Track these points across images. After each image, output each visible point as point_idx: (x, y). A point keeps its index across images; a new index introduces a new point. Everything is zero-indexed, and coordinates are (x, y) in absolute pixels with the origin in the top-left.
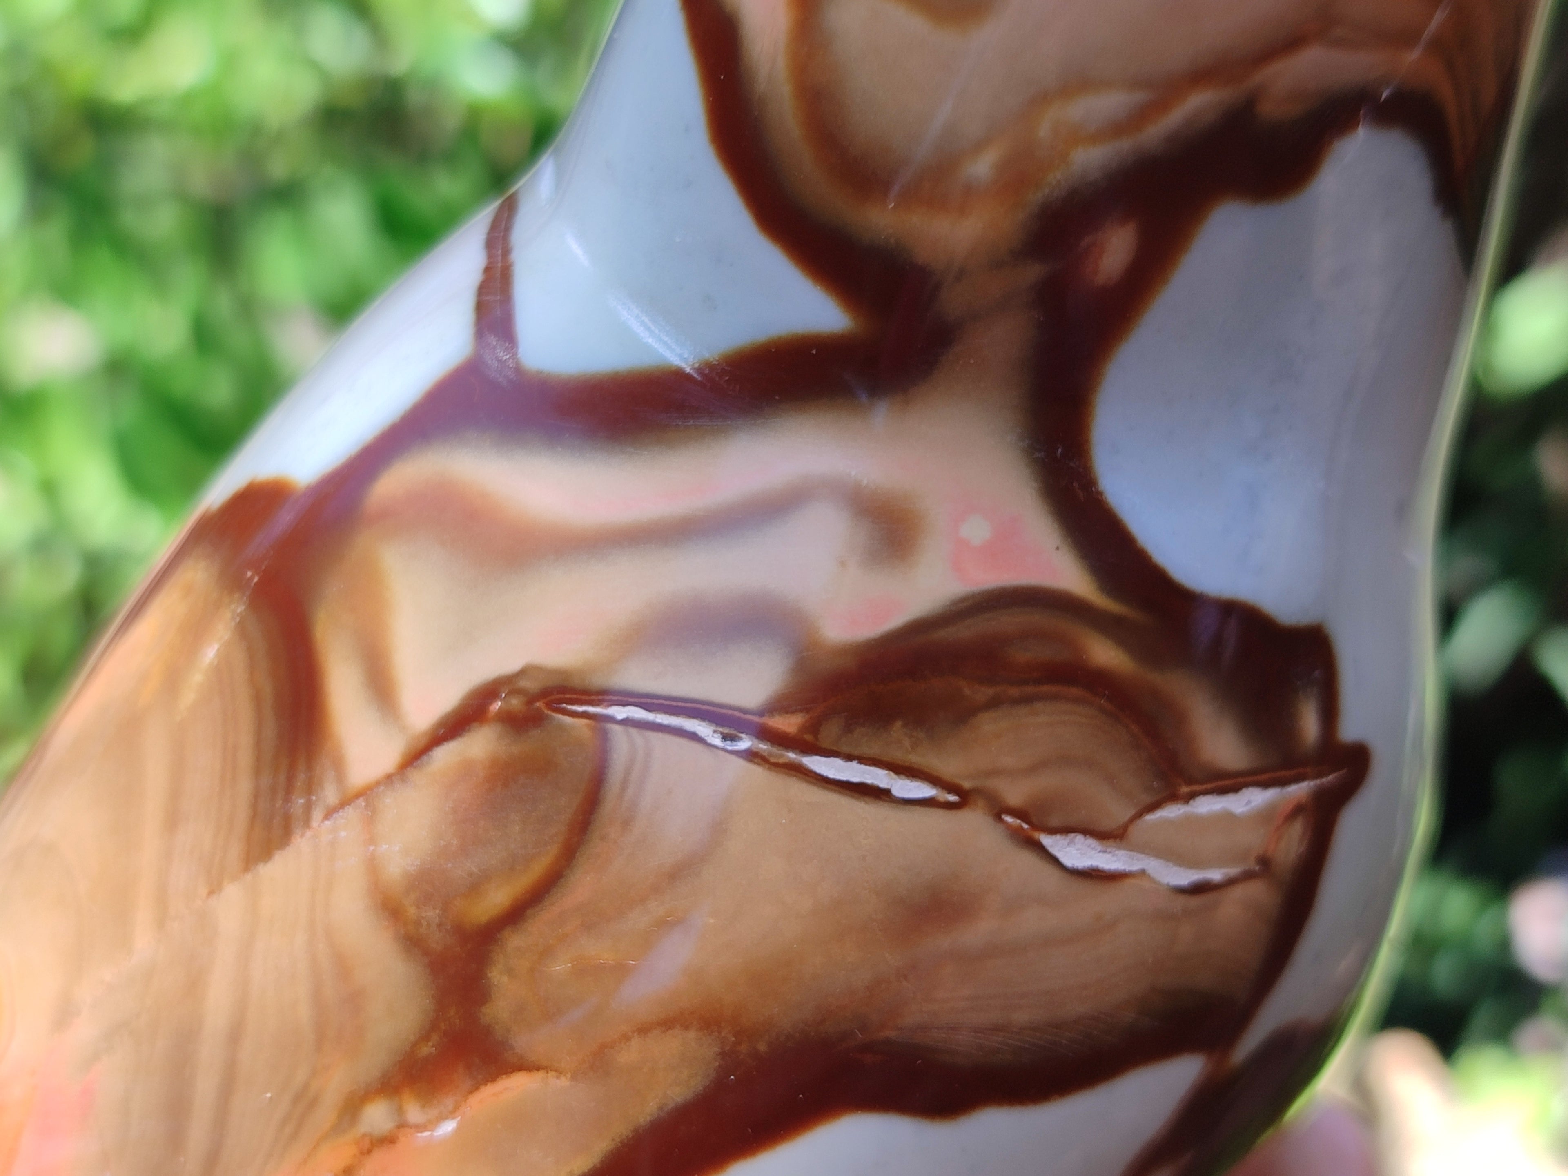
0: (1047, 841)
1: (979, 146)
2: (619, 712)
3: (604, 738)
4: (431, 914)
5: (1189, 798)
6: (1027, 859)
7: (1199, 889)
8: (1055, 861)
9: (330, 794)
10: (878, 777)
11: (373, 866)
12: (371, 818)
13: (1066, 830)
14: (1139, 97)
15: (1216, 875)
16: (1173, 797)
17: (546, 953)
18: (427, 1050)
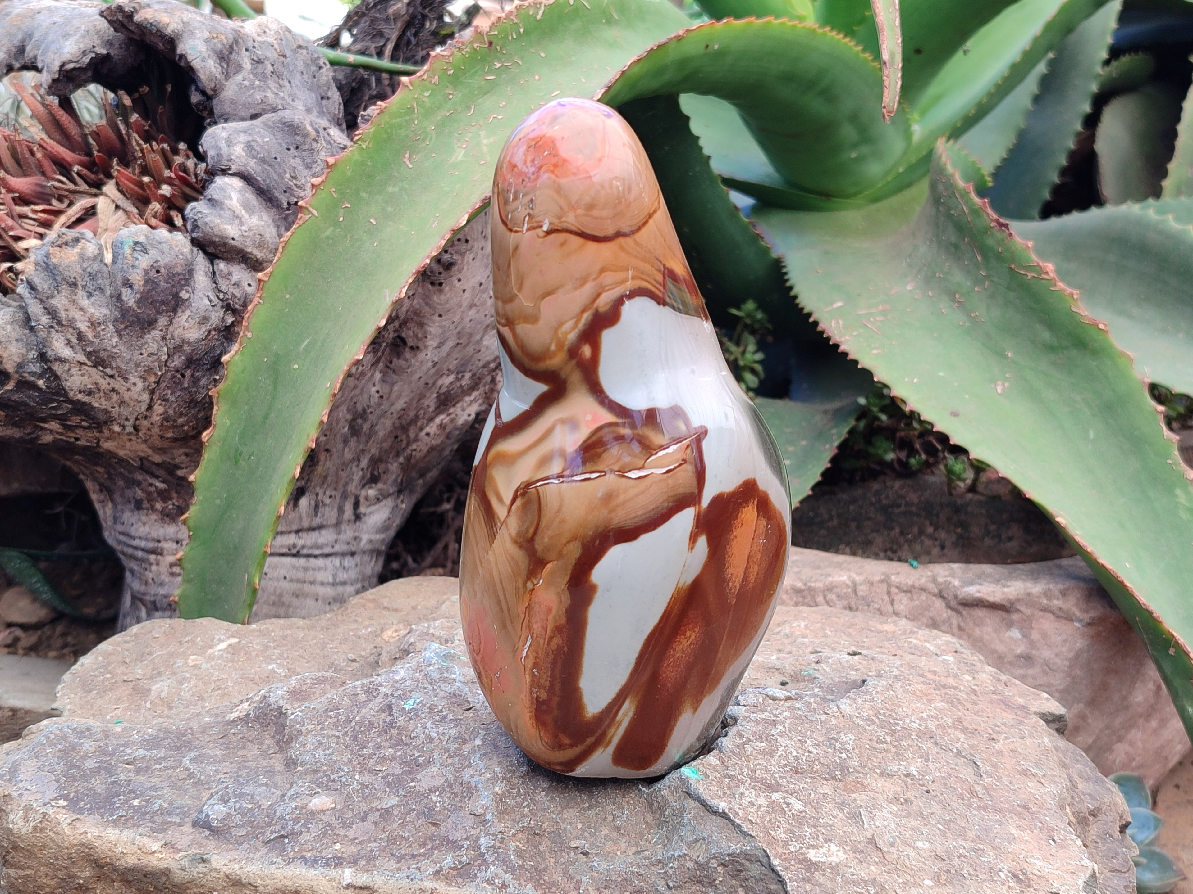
0: (626, 474)
1: (551, 344)
2: (538, 484)
3: (537, 490)
4: (522, 540)
5: (656, 453)
6: (624, 479)
7: (668, 471)
8: (630, 478)
9: (499, 525)
10: (587, 476)
11: (510, 534)
12: (507, 525)
13: (630, 471)
14: (574, 321)
15: (672, 467)
16: (652, 455)
17: (543, 538)
18: (531, 567)
